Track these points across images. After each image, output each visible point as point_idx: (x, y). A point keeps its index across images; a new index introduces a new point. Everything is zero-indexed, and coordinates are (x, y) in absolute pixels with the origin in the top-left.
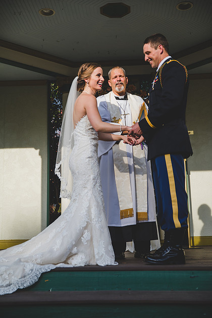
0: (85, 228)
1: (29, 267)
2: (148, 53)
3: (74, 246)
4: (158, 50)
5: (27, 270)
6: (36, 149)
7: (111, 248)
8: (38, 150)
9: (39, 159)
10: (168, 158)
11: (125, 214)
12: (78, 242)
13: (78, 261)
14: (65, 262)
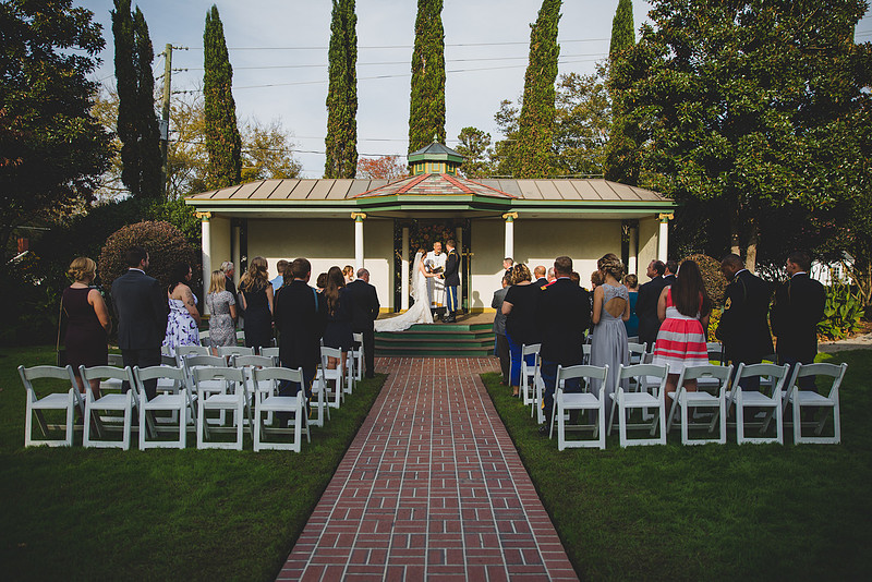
0: (422, 311)
2: (447, 248)
4: (450, 246)
6: (386, 260)
7: (431, 317)
10: (450, 288)
11: (436, 304)
12: (421, 316)
14: (416, 322)
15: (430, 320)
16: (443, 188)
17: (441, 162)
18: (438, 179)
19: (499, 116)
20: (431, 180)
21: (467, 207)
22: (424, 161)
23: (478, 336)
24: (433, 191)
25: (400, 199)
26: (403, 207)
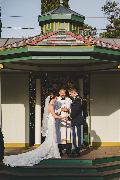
0: (51, 147)
1: (37, 158)
2: (71, 94)
3: (48, 153)
4: (73, 93)
5: (37, 159)
6: (23, 104)
7: (59, 152)
8: (24, 105)
9: (24, 109)
10: (76, 127)
11: (63, 140)
12: (50, 151)
13: (49, 157)
14: (46, 157)
15: (57, 155)
16: (68, 41)
17: (66, 21)
18: (64, 35)
19: (105, 8)
20: (58, 36)
21: (88, 57)
22: (52, 21)
23: (100, 169)
24: (59, 43)
25: (31, 49)
26: (34, 58)
